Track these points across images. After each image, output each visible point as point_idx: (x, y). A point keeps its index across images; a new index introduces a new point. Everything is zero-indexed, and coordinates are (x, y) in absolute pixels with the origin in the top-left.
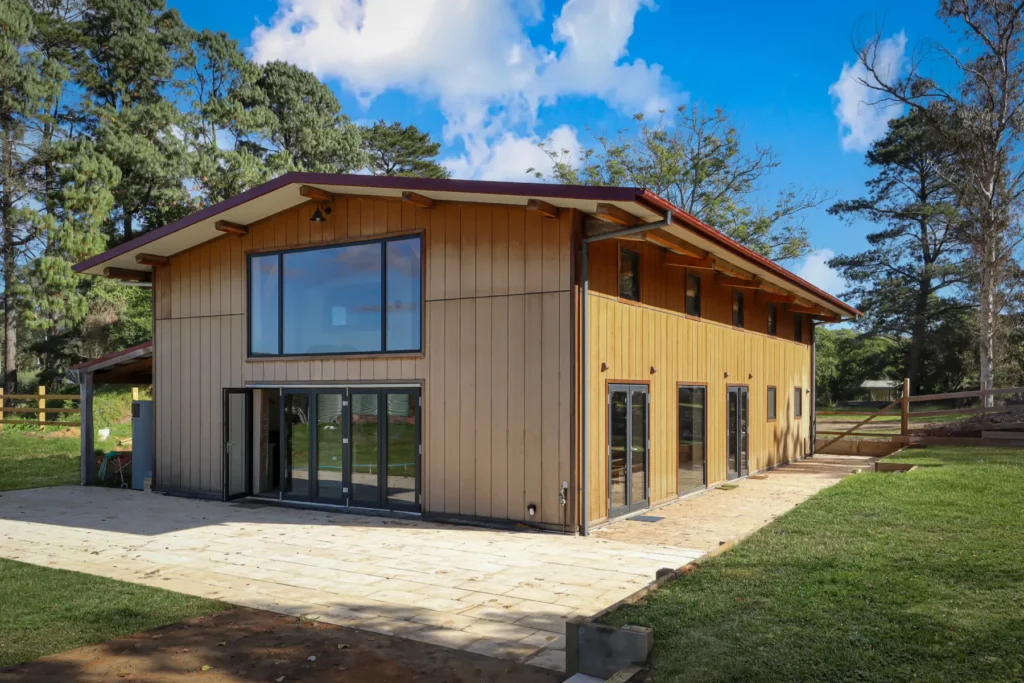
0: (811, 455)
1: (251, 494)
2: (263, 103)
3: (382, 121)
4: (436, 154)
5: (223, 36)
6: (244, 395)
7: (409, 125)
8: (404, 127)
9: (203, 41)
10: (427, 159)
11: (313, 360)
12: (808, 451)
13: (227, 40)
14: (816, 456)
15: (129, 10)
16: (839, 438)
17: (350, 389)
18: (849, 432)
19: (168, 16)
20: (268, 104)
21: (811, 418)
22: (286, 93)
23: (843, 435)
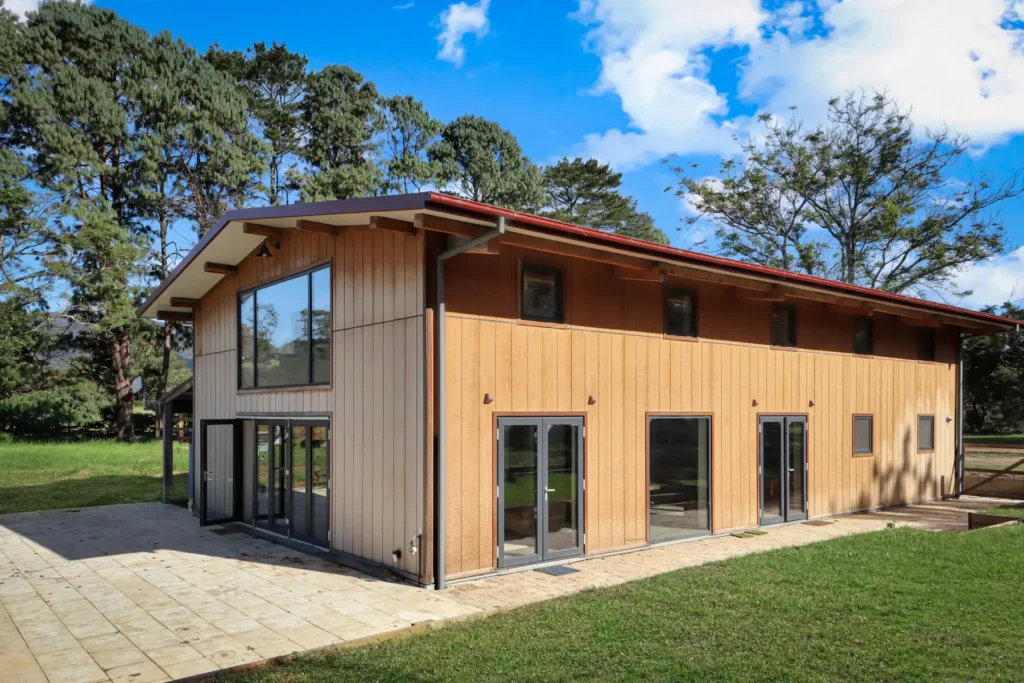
0: (956, 496)
1: (241, 519)
2: (450, 155)
3: (565, 159)
4: (618, 184)
5: (410, 99)
6: (232, 426)
7: (589, 159)
8: (584, 162)
9: (393, 105)
10: (610, 190)
11: (270, 393)
12: (952, 491)
13: (413, 102)
14: (963, 497)
15: (329, 88)
16: (995, 476)
17: (291, 420)
18: (1008, 470)
19: (366, 88)
20: (454, 155)
21: (956, 451)
22: (469, 144)
23: (999, 473)
